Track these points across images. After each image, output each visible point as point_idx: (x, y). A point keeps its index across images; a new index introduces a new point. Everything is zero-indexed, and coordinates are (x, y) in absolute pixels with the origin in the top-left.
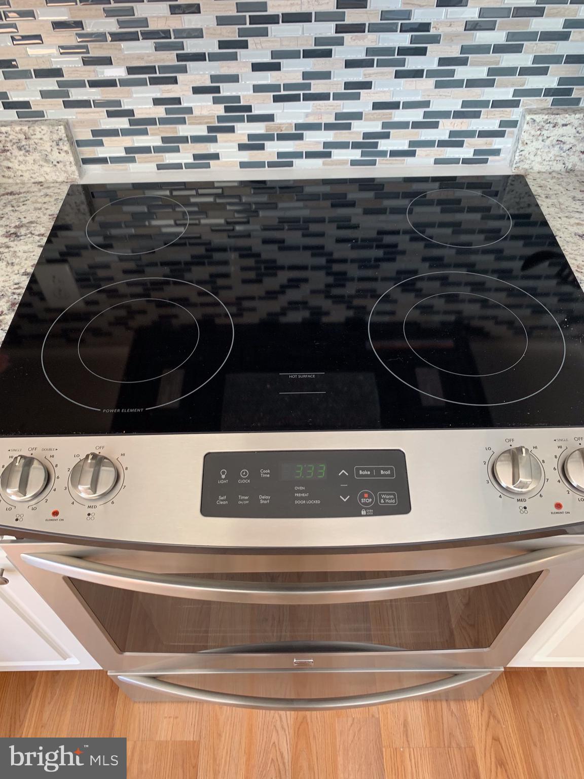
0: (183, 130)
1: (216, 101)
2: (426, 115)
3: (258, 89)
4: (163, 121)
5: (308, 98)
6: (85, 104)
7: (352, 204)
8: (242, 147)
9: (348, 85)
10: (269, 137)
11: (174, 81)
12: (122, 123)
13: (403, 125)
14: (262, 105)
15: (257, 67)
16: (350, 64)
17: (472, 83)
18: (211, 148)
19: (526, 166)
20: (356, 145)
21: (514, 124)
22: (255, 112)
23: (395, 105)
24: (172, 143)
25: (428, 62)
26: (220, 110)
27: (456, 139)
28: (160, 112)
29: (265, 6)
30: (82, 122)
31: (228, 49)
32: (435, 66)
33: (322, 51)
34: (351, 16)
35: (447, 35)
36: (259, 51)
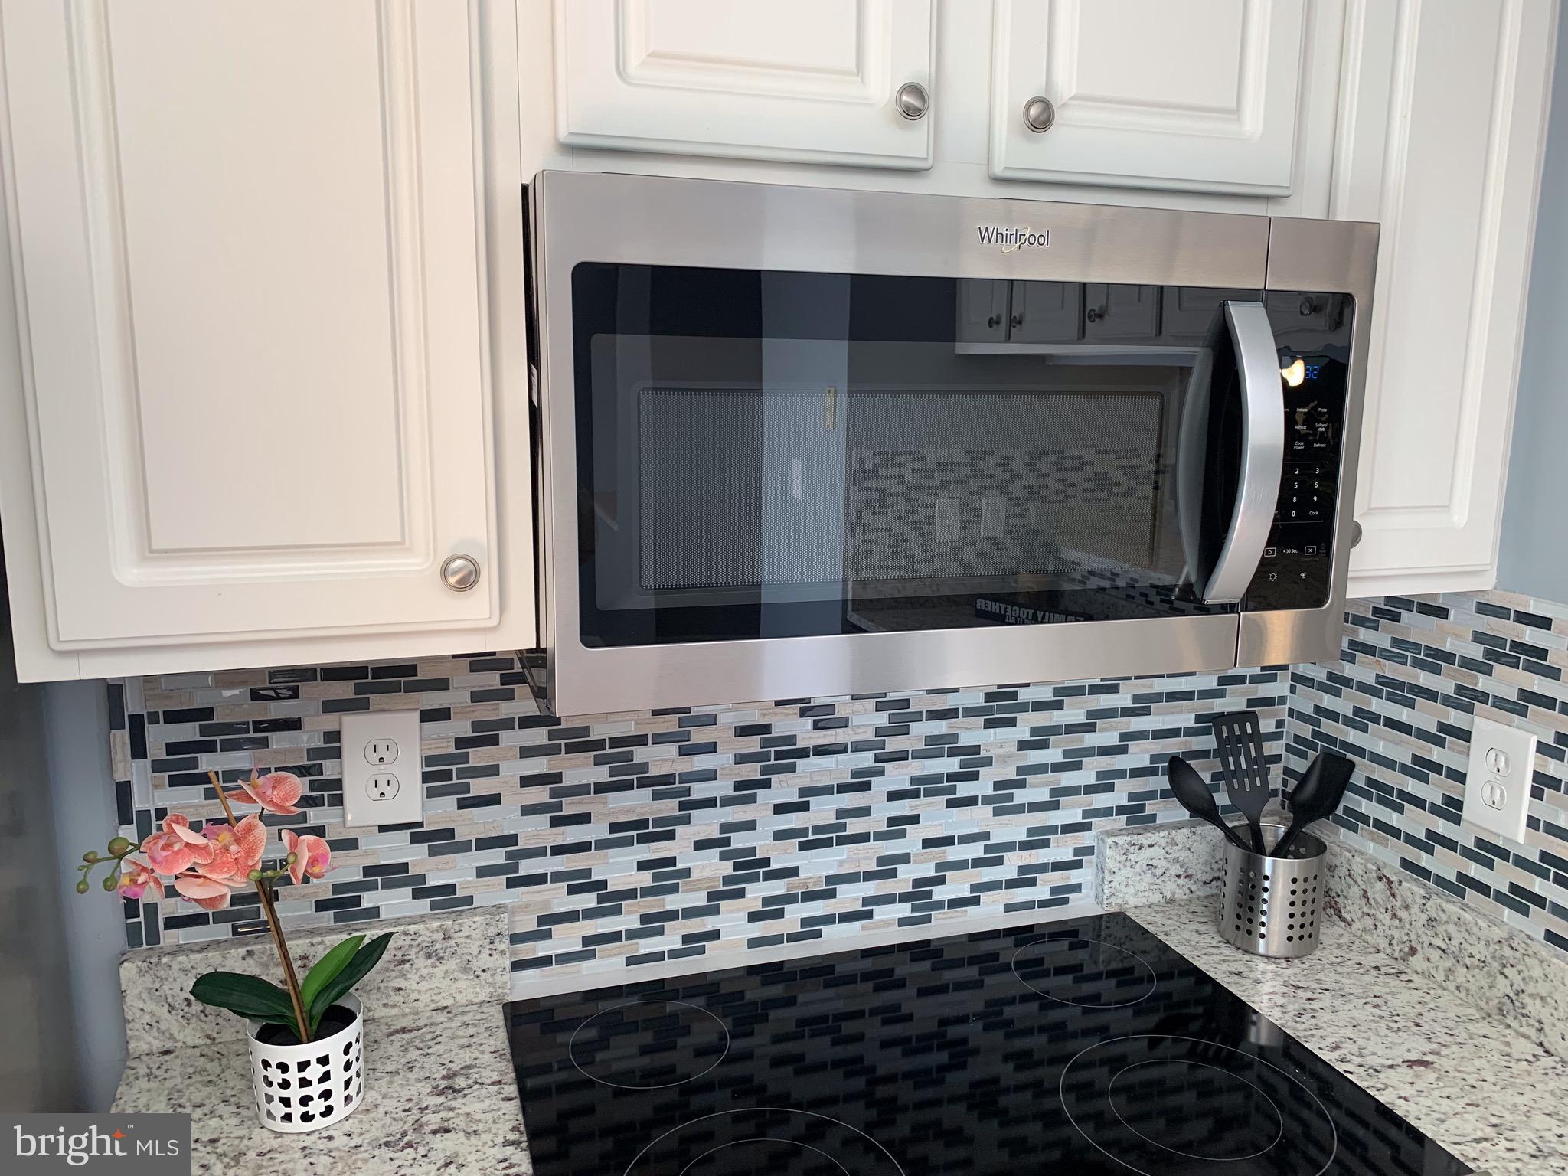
0: (671, 902)
1: (723, 857)
2: (988, 849)
3: (779, 835)
4: (647, 892)
5: (843, 841)
6: (540, 879)
7: (901, 984)
8: (754, 917)
9: (892, 821)
10: (791, 899)
11: (671, 836)
12: (588, 900)
13: (961, 865)
14: (783, 856)
15: (780, 809)
16: (892, 796)
17: (1035, 807)
18: (709, 924)
19: (1120, 901)
20: (904, 898)
21: (1089, 851)
22: (774, 866)
23: (948, 841)
24: (653, 924)
25: (982, 787)
26: (728, 868)
27: (1026, 878)
28: (646, 878)
29: (792, 739)
30: (527, 906)
31: (746, 790)
32: (990, 791)
33: (860, 783)
34: (893, 744)
35: (999, 756)
36: (785, 789)
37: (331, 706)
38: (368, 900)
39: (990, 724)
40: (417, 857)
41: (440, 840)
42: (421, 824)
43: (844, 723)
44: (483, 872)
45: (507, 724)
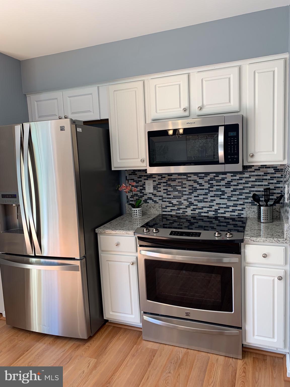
0: (181, 207)
2: (226, 206)
3: (195, 200)
4: (178, 205)
5: (204, 202)
6: (165, 201)
7: (214, 224)
8: (192, 210)
9: (211, 200)
10: (197, 209)
11: (181, 198)
12: (171, 205)
13: (222, 208)
14: (196, 203)
15: (195, 197)
16: (211, 197)
17: (234, 201)
18: (186, 210)
19: (248, 216)
20: (213, 211)
21: (245, 208)
22: (194, 204)
23: (220, 204)
24: (179, 209)
25: (225, 196)
26: (188, 203)
27: (233, 211)
28: (178, 203)
29: (196, 187)
30: (164, 204)
31: (190, 194)
32: (227, 197)
33: (206, 194)
34: (211, 189)
35: (228, 192)
36: (195, 194)
37: (145, 179)
38: (148, 201)
39: (226, 188)
40: (153, 197)
41: (155, 195)
42: (153, 193)
43: (203, 186)
44: (159, 200)
45: (162, 183)
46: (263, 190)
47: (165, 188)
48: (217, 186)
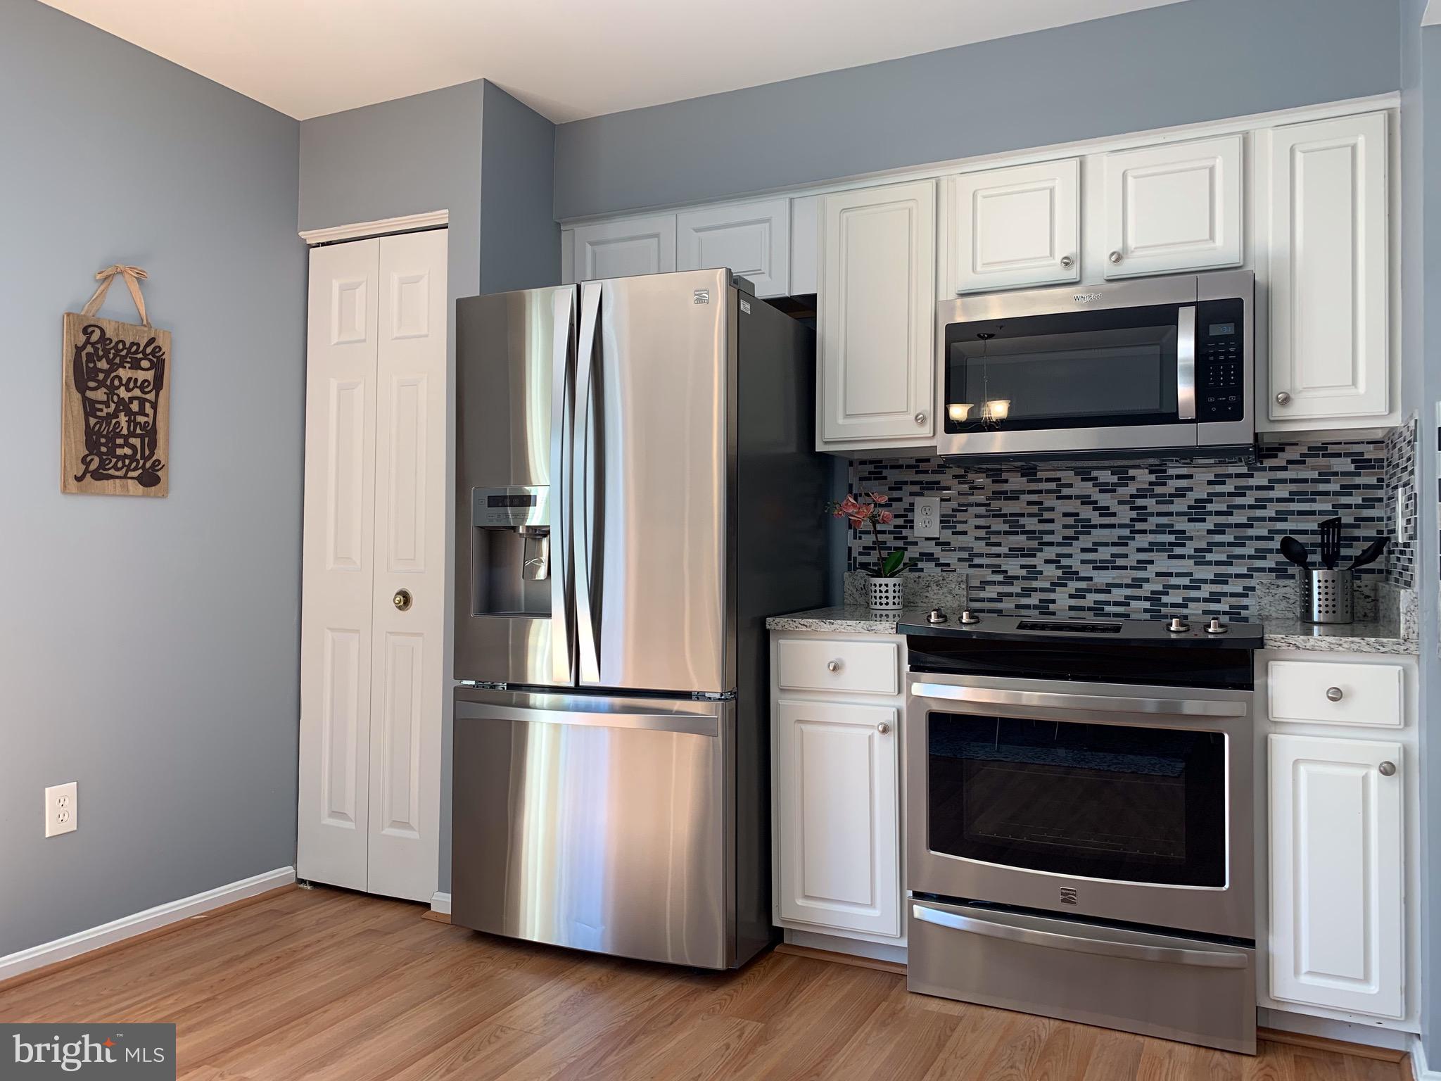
0: (1035, 584)
1: (1058, 568)
2: (1191, 581)
3: (1083, 562)
4: (1024, 578)
5: (1114, 568)
6: (981, 566)
8: (1071, 596)
9: (1139, 562)
10: (1089, 591)
11: (1034, 556)
12: (1000, 578)
13: (1178, 587)
14: (1086, 571)
15: (1084, 550)
16: (1139, 550)
17: (1218, 563)
18: (1052, 596)
19: (1266, 614)
20: (1146, 599)
21: (1253, 589)
22: (1081, 575)
23: (1170, 575)
24: (1027, 592)
25: (1189, 549)
26: (1059, 573)
27: (1215, 598)
28: (1023, 572)
29: (1089, 520)
30: (976, 576)
31: (1068, 541)
32: (1192, 552)
33: (1122, 542)
34: (1139, 526)
35: (1196, 536)
36: (1086, 542)
37: (912, 494)
38: (920, 565)
39: (1190, 520)
40: (937, 551)
41: (945, 545)
42: (938, 539)
43: (1114, 515)
44: (960, 560)
45: (970, 505)
46: (1315, 527)
47: (981, 522)
48: (1159, 514)
